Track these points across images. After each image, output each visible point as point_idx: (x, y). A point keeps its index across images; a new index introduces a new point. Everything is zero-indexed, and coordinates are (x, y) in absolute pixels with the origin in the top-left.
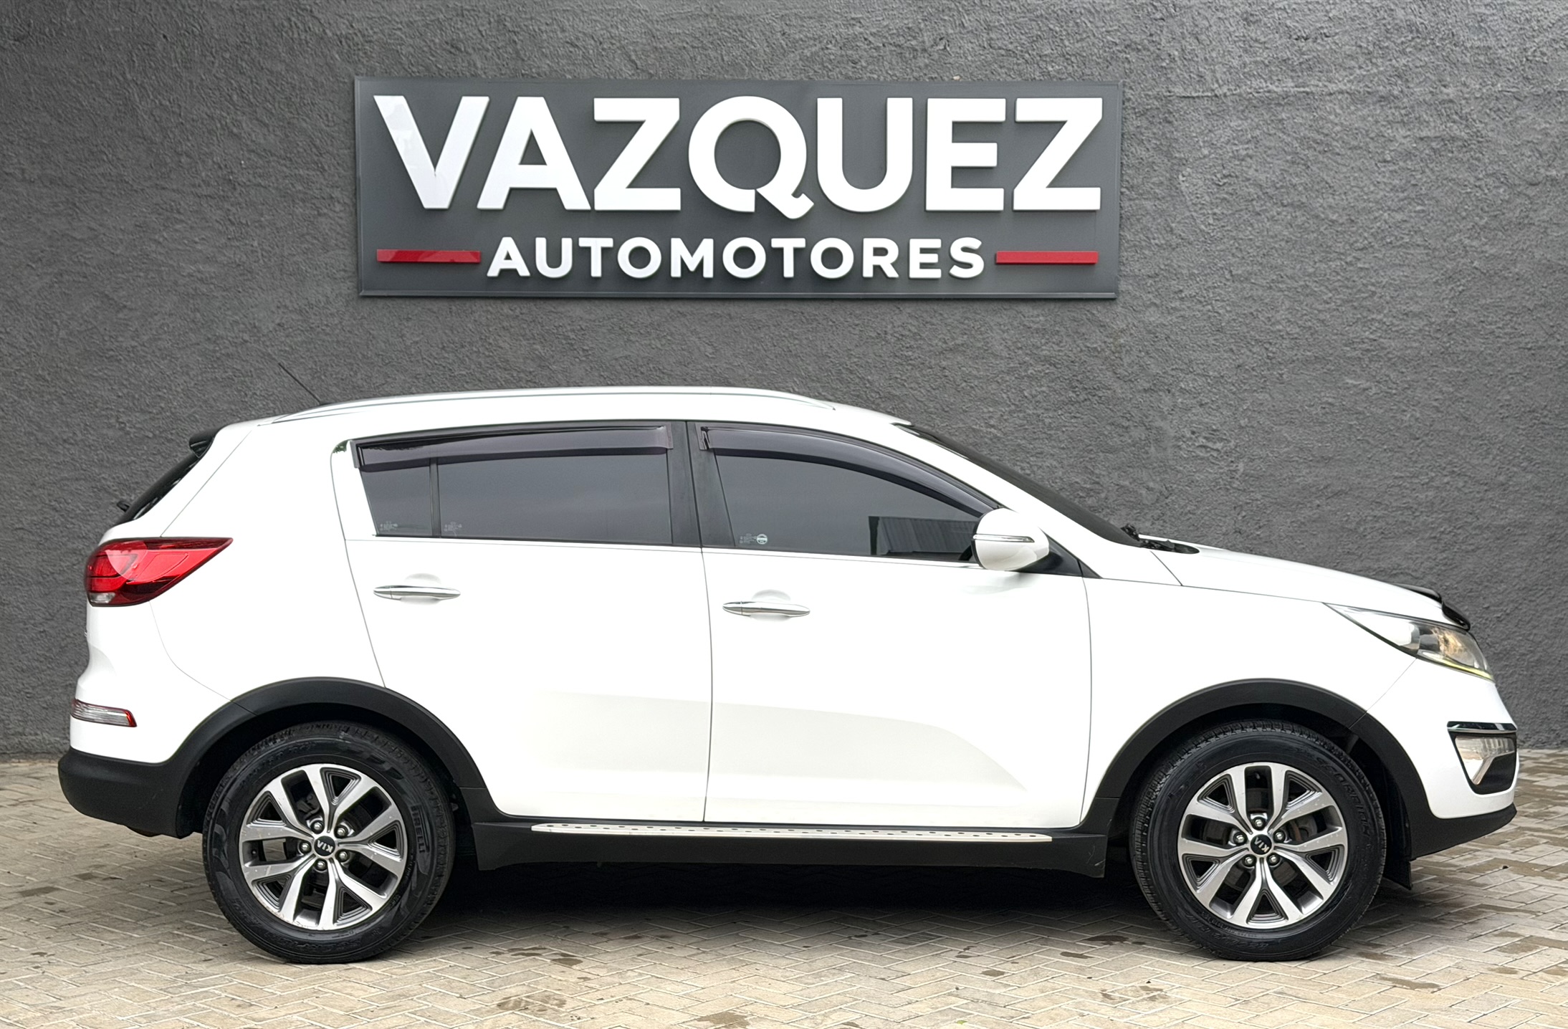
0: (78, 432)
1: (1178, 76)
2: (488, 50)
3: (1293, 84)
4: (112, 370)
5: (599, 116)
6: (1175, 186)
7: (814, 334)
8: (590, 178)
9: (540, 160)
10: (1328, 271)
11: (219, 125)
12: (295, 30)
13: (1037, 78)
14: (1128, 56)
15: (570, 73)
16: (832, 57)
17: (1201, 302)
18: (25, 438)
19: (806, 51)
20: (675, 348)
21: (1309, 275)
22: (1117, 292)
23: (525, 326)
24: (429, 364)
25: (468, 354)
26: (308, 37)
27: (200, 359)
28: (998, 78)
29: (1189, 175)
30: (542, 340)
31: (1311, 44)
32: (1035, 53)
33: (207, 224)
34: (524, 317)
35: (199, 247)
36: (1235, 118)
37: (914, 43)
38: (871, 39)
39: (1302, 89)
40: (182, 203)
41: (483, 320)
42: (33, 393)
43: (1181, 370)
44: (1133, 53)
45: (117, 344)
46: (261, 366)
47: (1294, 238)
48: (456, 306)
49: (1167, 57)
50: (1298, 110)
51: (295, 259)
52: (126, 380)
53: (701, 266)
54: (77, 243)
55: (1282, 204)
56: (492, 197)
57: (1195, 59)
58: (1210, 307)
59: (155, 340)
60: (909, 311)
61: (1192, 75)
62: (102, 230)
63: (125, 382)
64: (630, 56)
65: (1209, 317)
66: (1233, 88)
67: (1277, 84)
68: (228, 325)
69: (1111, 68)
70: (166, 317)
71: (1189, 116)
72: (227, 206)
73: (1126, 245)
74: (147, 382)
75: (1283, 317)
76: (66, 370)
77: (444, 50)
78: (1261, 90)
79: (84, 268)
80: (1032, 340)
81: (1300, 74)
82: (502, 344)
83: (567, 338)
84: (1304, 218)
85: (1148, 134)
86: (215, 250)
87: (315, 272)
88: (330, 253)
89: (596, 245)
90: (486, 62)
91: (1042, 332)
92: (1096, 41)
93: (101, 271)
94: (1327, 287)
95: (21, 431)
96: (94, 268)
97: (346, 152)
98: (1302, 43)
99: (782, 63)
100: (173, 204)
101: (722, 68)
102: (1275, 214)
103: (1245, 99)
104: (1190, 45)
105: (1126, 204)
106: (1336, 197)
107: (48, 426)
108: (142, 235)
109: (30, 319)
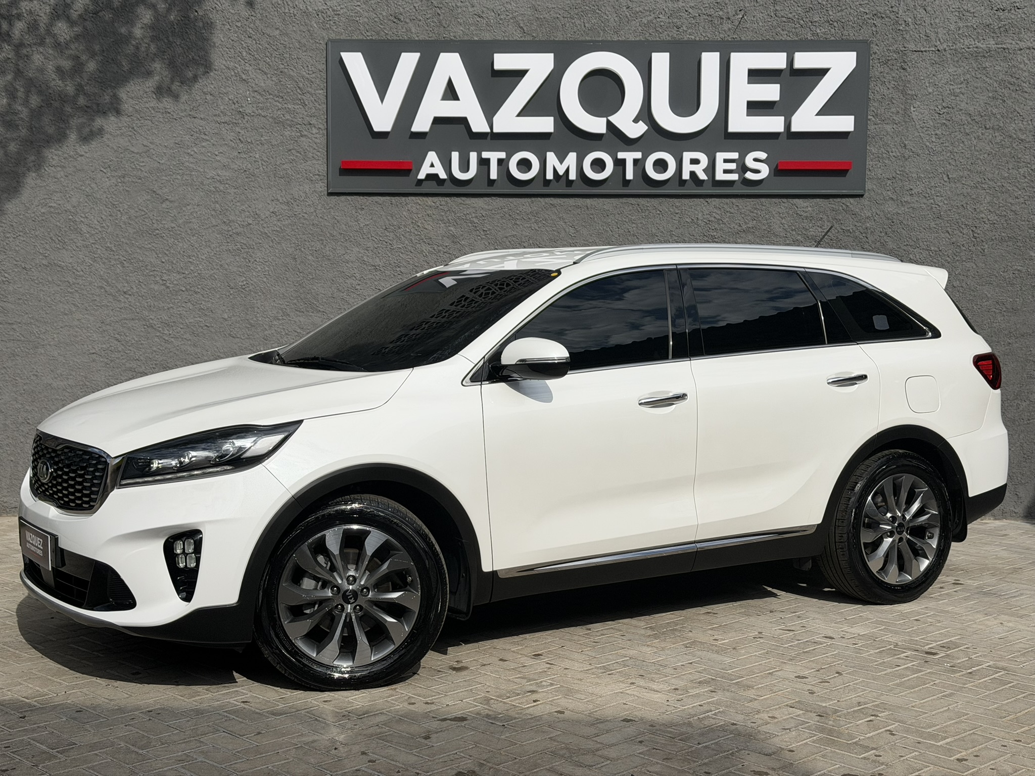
0: (134, 287)
1: (911, 36)
2: (420, 20)
3: (993, 42)
4: (157, 244)
5: (497, 67)
6: (907, 114)
7: (646, 220)
8: (490, 108)
9: (456, 98)
10: (1018, 175)
11: (233, 74)
12: (286, 7)
13: (809, 38)
14: (875, 22)
15: (477, 36)
16: (662, 24)
17: (925, 197)
18: (98, 290)
19: (643, 20)
20: (548, 229)
21: (1004, 178)
22: (865, 191)
23: (443, 214)
24: (376, 240)
25: (403, 233)
26: (295, 13)
27: (218, 236)
28: (781, 38)
29: (919, 107)
30: (455, 224)
31: (1007, 14)
32: (808, 20)
33: (224, 143)
34: (442, 207)
35: (218, 158)
36: (951, 65)
37: (721, 13)
38: (690, 10)
39: (1000, 46)
40: (207, 127)
41: (414, 210)
42: (104, 259)
43: (911, 246)
44: (878, 20)
45: (160, 225)
46: (260, 242)
47: (994, 152)
48: (394, 200)
49: (903, 23)
50: (997, 60)
51: (284, 166)
52: (167, 250)
53: (567, 171)
54: (133, 155)
55: (985, 127)
56: (422, 123)
57: (924, 24)
58: (932, 201)
59: (187, 222)
60: (714, 203)
61: (921, 35)
62: (152, 146)
63: (166, 252)
64: (519, 24)
65: (932, 208)
66: (951, 45)
67: (982, 42)
68: (238, 212)
69: (862, 30)
70: (195, 207)
71: (919, 65)
72: (238, 129)
73: (872, 156)
74: (182, 252)
75: (985, 208)
76: (127, 244)
77: (389, 20)
78: (971, 47)
79: (140, 172)
80: (802, 224)
81: (999, 35)
82: (426, 227)
83: (472, 222)
84: (1002, 138)
85: (889, 77)
86: (229, 160)
87: (298, 176)
88: (308, 163)
89: (494, 156)
90: (418, 29)
91: (810, 218)
92: (852, 11)
93: (151, 174)
94: (1017, 187)
95: (95, 286)
96: (146, 172)
97: (320, 92)
98: (1000, 13)
99: (626, 28)
100: (201, 128)
101: (584, 31)
102: (980, 135)
103: (959, 52)
104: (920, 14)
105: (871, 127)
106: (1024, 123)
107: (114, 282)
108: (179, 149)
109: (101, 207)
